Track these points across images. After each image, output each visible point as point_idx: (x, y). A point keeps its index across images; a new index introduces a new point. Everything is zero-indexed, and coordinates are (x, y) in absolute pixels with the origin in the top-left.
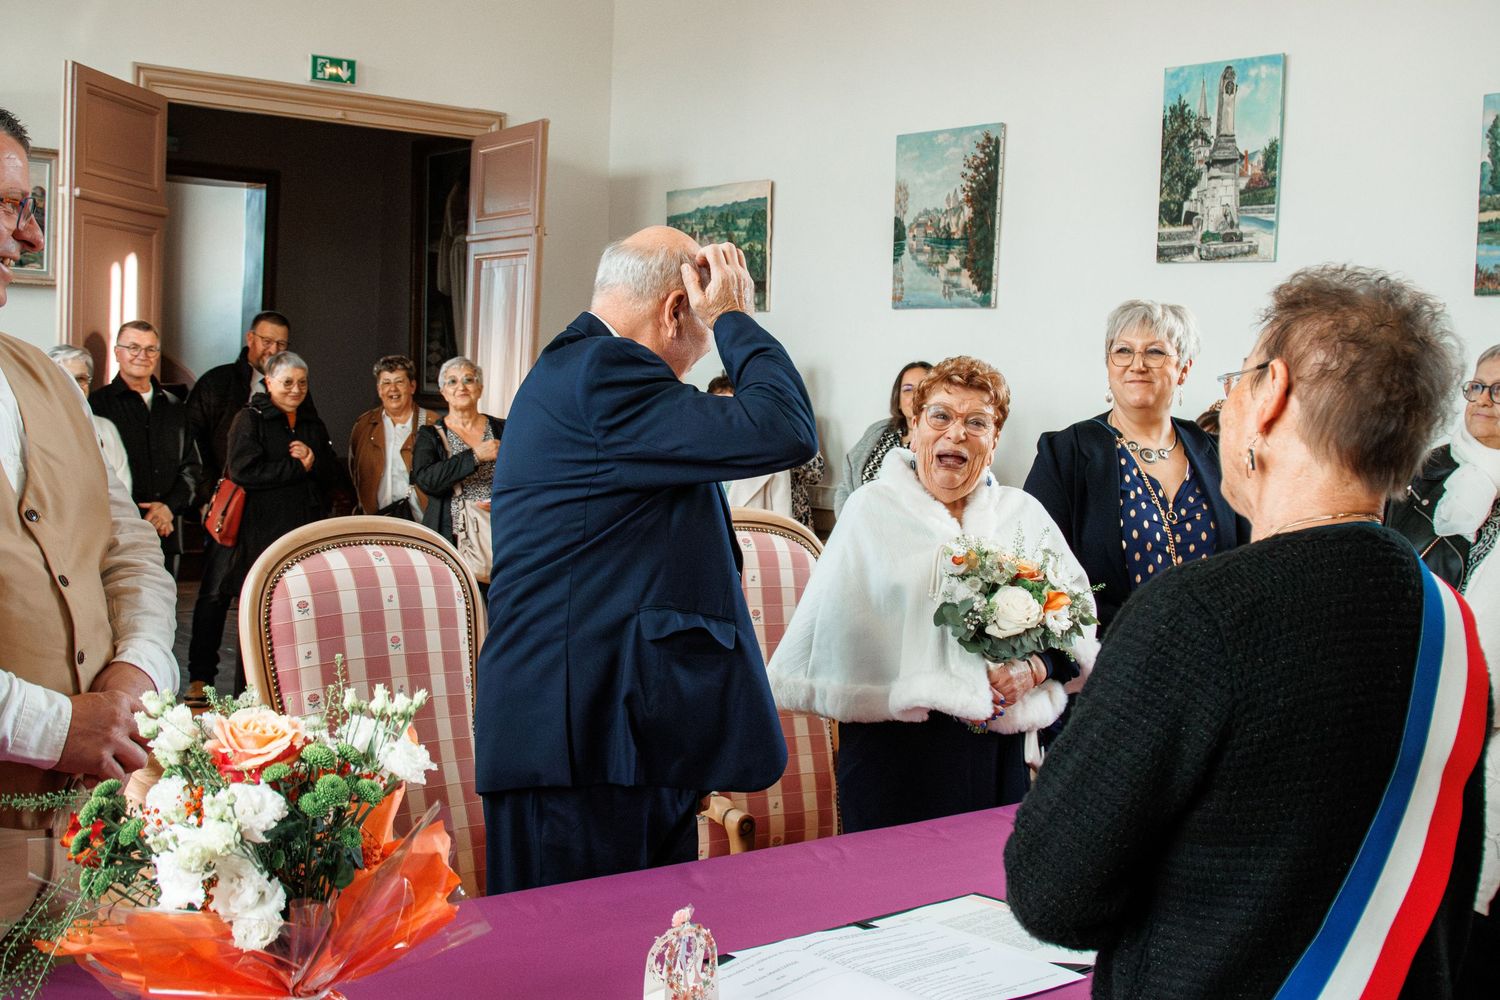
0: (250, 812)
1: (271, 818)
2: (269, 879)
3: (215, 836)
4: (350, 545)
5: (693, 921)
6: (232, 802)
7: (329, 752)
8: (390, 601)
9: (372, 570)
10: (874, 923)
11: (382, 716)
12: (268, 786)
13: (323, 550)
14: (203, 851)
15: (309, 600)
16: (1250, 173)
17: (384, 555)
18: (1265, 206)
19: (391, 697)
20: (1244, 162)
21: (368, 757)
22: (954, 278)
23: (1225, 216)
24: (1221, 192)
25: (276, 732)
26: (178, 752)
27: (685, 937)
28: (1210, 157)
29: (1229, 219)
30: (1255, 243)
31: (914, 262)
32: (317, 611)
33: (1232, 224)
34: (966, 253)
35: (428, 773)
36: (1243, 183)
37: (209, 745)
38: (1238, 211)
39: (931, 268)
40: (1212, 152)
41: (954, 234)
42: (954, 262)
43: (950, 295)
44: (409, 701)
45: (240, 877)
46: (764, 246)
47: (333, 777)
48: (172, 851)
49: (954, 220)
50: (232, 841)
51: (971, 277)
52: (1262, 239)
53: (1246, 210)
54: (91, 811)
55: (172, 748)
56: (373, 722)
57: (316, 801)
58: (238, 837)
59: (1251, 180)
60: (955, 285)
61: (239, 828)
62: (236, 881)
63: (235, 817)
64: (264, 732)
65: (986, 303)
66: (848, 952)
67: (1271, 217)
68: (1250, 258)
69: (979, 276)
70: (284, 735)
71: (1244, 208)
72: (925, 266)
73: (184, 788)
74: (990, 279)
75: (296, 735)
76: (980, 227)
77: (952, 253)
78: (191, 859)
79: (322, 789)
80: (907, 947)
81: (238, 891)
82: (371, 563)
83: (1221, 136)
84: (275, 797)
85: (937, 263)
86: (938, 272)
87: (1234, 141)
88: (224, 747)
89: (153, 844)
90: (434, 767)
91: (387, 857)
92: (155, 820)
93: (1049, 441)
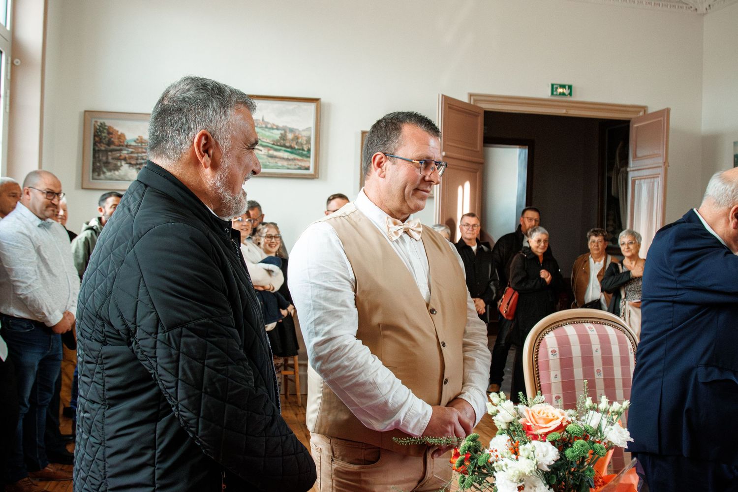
0: (541, 455)
1: (552, 459)
2: (549, 489)
3: (525, 466)
4: (577, 323)
6: (534, 449)
7: (580, 429)
8: (596, 351)
9: (588, 336)
11: (605, 412)
12: (550, 443)
13: (564, 325)
14: (519, 473)
15: (557, 349)
17: (594, 329)
19: (611, 403)
21: (598, 431)
25: (553, 417)
26: (506, 423)
32: (561, 354)
35: (629, 443)
37: (521, 421)
44: (620, 405)
45: (536, 487)
47: (582, 441)
48: (504, 471)
50: (532, 469)
54: (465, 448)
55: (504, 421)
56: (600, 415)
57: (573, 452)
58: (536, 467)
61: (537, 462)
62: (533, 488)
63: (535, 457)
64: (548, 416)
70: (558, 418)
73: (508, 441)
75: (564, 418)
78: (514, 476)
79: (576, 447)
82: (587, 332)
84: (553, 449)
88: (528, 422)
89: (496, 466)
90: (632, 440)
91: (606, 484)
92: (495, 455)
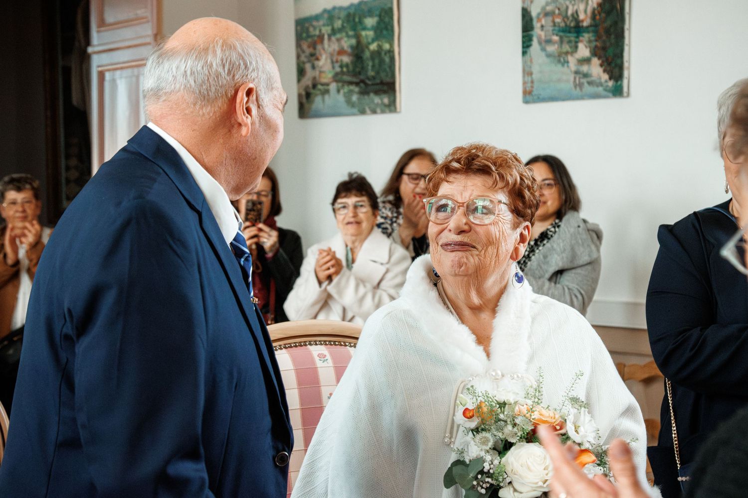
22: (585, 68)
31: (543, 54)
34: (596, 41)
39: (560, 58)
41: (582, 21)
42: (584, 51)
43: (581, 85)
46: (392, 45)
49: (582, 7)
51: (601, 65)
60: (586, 75)
65: (618, 92)
69: (609, 64)
72: (554, 57)
74: (621, 67)
76: (608, 13)
77: (582, 41)
85: (567, 53)
86: (568, 62)
93: (667, 233)
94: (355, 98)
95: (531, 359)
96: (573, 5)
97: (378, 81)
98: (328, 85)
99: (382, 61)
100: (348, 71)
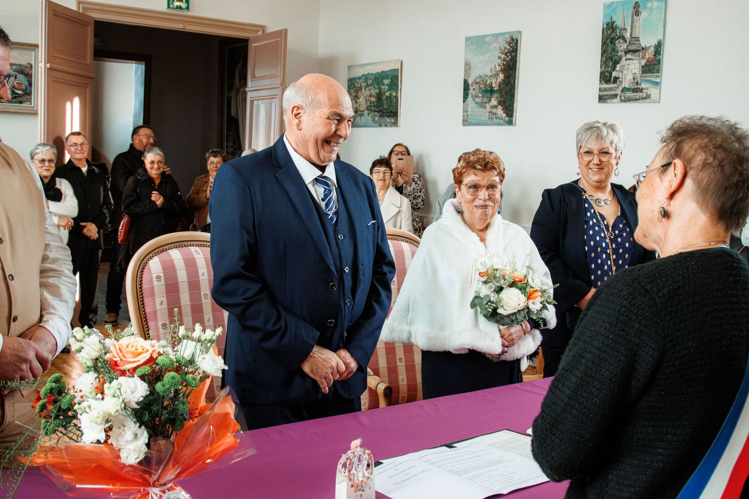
0: (129, 392)
1: (140, 395)
2: (140, 427)
3: (111, 405)
4: (182, 246)
5: (361, 446)
6: (119, 387)
7: (171, 360)
8: (203, 275)
9: (194, 259)
10: (455, 445)
11: (199, 340)
12: (139, 378)
13: (169, 249)
14: (104, 413)
15: (162, 275)
16: (647, 57)
17: (200, 252)
18: (655, 74)
19: (204, 330)
20: (644, 51)
21: (191, 362)
22: (494, 110)
23: (634, 79)
24: (632, 66)
25: (143, 349)
26: (92, 360)
27: (357, 454)
28: (627, 49)
29: (636, 80)
30: (649, 93)
31: (474, 102)
32: (166, 281)
33: (637, 83)
34: (500, 97)
35: (223, 371)
36: (643, 62)
37: (108, 356)
38: (641, 76)
39: (482, 105)
40: (627, 46)
41: (494, 87)
42: (494, 102)
43: (492, 119)
44: (213, 333)
45: (124, 426)
46: (397, 94)
47: (173, 374)
48: (88, 413)
49: (494, 81)
50: (119, 408)
51: (502, 109)
52: (653, 91)
53: (645, 76)
54: (47, 390)
55: (89, 357)
56: (194, 343)
57: (164, 386)
58: (123, 405)
59: (648, 61)
60: (495, 114)
61: (123, 401)
62: (122, 428)
63: (121, 395)
64: (137, 349)
65: (510, 123)
66: (441, 461)
67: (658, 80)
68: (647, 100)
69: (507, 109)
70: (147, 351)
71: (644, 75)
73: (96, 378)
74: (512, 111)
75: (154, 351)
76: (507, 85)
77: (493, 97)
78: (98, 417)
79: (167, 380)
80: (471, 458)
81: (123, 433)
82: (192, 255)
83: (632, 38)
84: (142, 384)
85: (486, 103)
86: (486, 107)
87: (639, 40)
88: (116, 357)
89: (78, 409)
90: (226, 368)
91: (202, 414)
92: (80, 396)
93: (548, 194)
94: (377, 119)
95: (505, 250)
96: (490, 80)
97: (389, 111)
98: (363, 111)
99: (391, 101)
100: (374, 105)
